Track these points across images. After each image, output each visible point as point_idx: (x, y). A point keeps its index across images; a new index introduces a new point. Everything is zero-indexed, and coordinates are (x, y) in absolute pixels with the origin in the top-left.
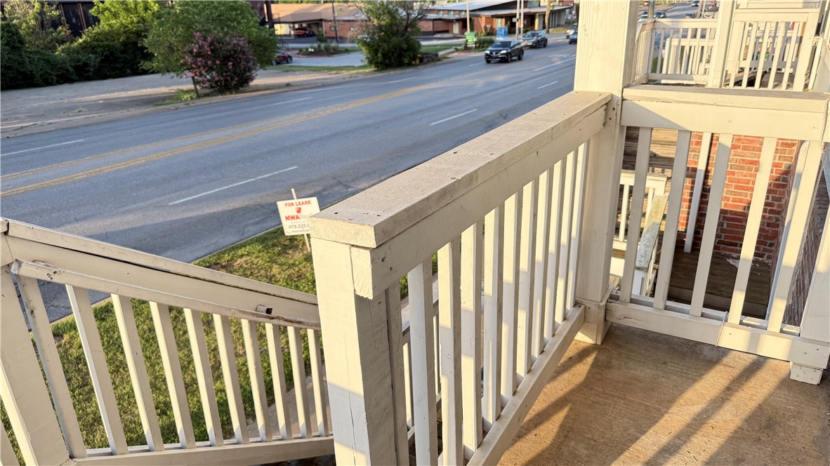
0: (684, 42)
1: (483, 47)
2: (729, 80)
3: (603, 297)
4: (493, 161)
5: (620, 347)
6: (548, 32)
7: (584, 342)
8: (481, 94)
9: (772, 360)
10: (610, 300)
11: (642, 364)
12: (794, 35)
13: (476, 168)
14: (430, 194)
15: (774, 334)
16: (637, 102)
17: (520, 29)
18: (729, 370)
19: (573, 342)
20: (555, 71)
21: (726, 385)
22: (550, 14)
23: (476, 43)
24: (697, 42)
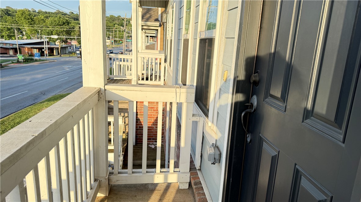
0: (121, 63)
1: (28, 61)
2: (139, 78)
3: (107, 174)
4: (53, 124)
5: (116, 194)
6: (61, 56)
7: (101, 197)
8: (29, 83)
9: (172, 183)
10: (110, 175)
11: (126, 199)
12: (158, 61)
13: (45, 129)
14: (21, 146)
15: (172, 173)
16: (111, 91)
17: (46, 54)
18: (159, 191)
19: (97, 198)
20: (66, 73)
21: (159, 198)
22: (61, 48)
23: (23, 60)
24: (125, 63)
